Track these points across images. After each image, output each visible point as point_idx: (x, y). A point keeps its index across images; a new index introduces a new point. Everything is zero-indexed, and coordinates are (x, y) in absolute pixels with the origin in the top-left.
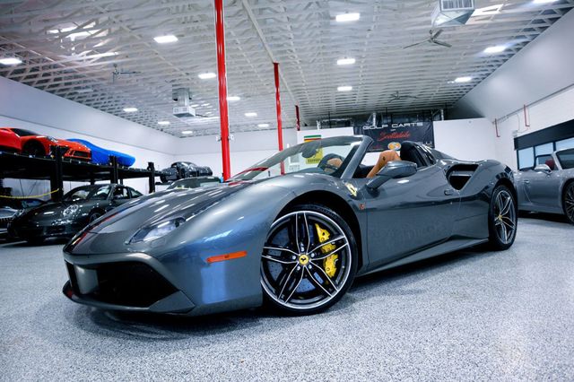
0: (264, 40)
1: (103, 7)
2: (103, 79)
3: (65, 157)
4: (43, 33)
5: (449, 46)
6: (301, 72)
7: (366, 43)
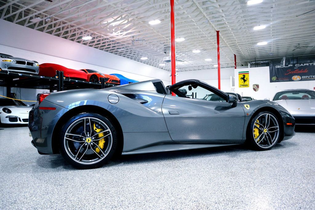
2: (129, 44)
3: (106, 83)
4: (100, 24)
6: (234, 35)
7: (272, 16)
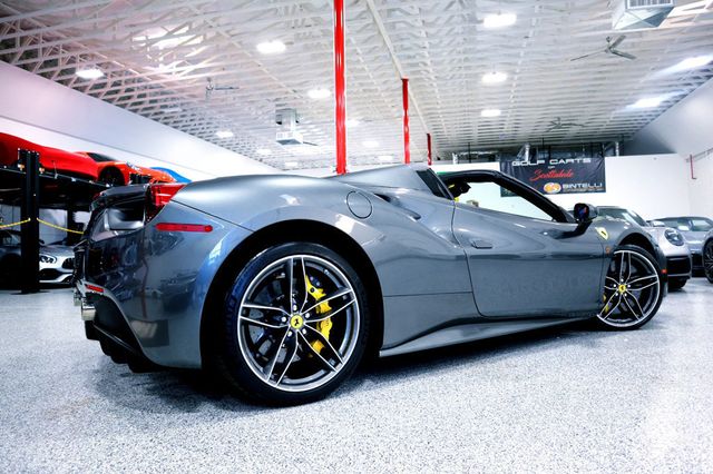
0: (392, 50)
1: (199, 7)
2: (193, 96)
4: (129, 40)
5: (633, 58)
6: (437, 91)
7: (522, 54)
